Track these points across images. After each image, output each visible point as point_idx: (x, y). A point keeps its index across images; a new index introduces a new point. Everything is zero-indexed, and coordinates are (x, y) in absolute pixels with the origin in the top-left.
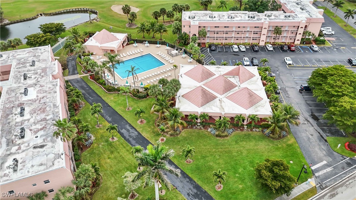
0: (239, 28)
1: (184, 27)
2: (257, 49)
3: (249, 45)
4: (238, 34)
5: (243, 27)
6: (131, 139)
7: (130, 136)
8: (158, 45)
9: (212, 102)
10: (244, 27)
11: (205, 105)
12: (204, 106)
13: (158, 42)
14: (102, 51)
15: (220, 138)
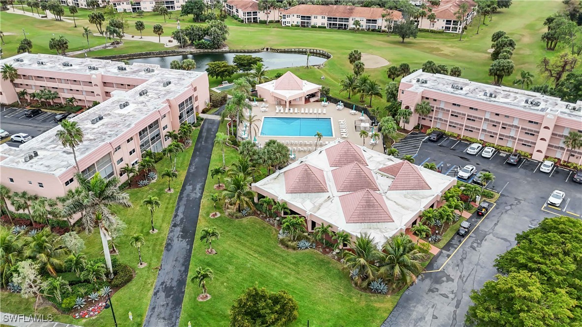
0: (497, 116)
1: (403, 93)
2: (512, 161)
3: (509, 152)
4: (494, 127)
5: (506, 116)
6: (185, 199)
7: (188, 195)
8: (353, 111)
9: (313, 194)
10: (508, 117)
11: (298, 194)
12: (295, 194)
13: (354, 106)
14: (273, 98)
15: (282, 246)
